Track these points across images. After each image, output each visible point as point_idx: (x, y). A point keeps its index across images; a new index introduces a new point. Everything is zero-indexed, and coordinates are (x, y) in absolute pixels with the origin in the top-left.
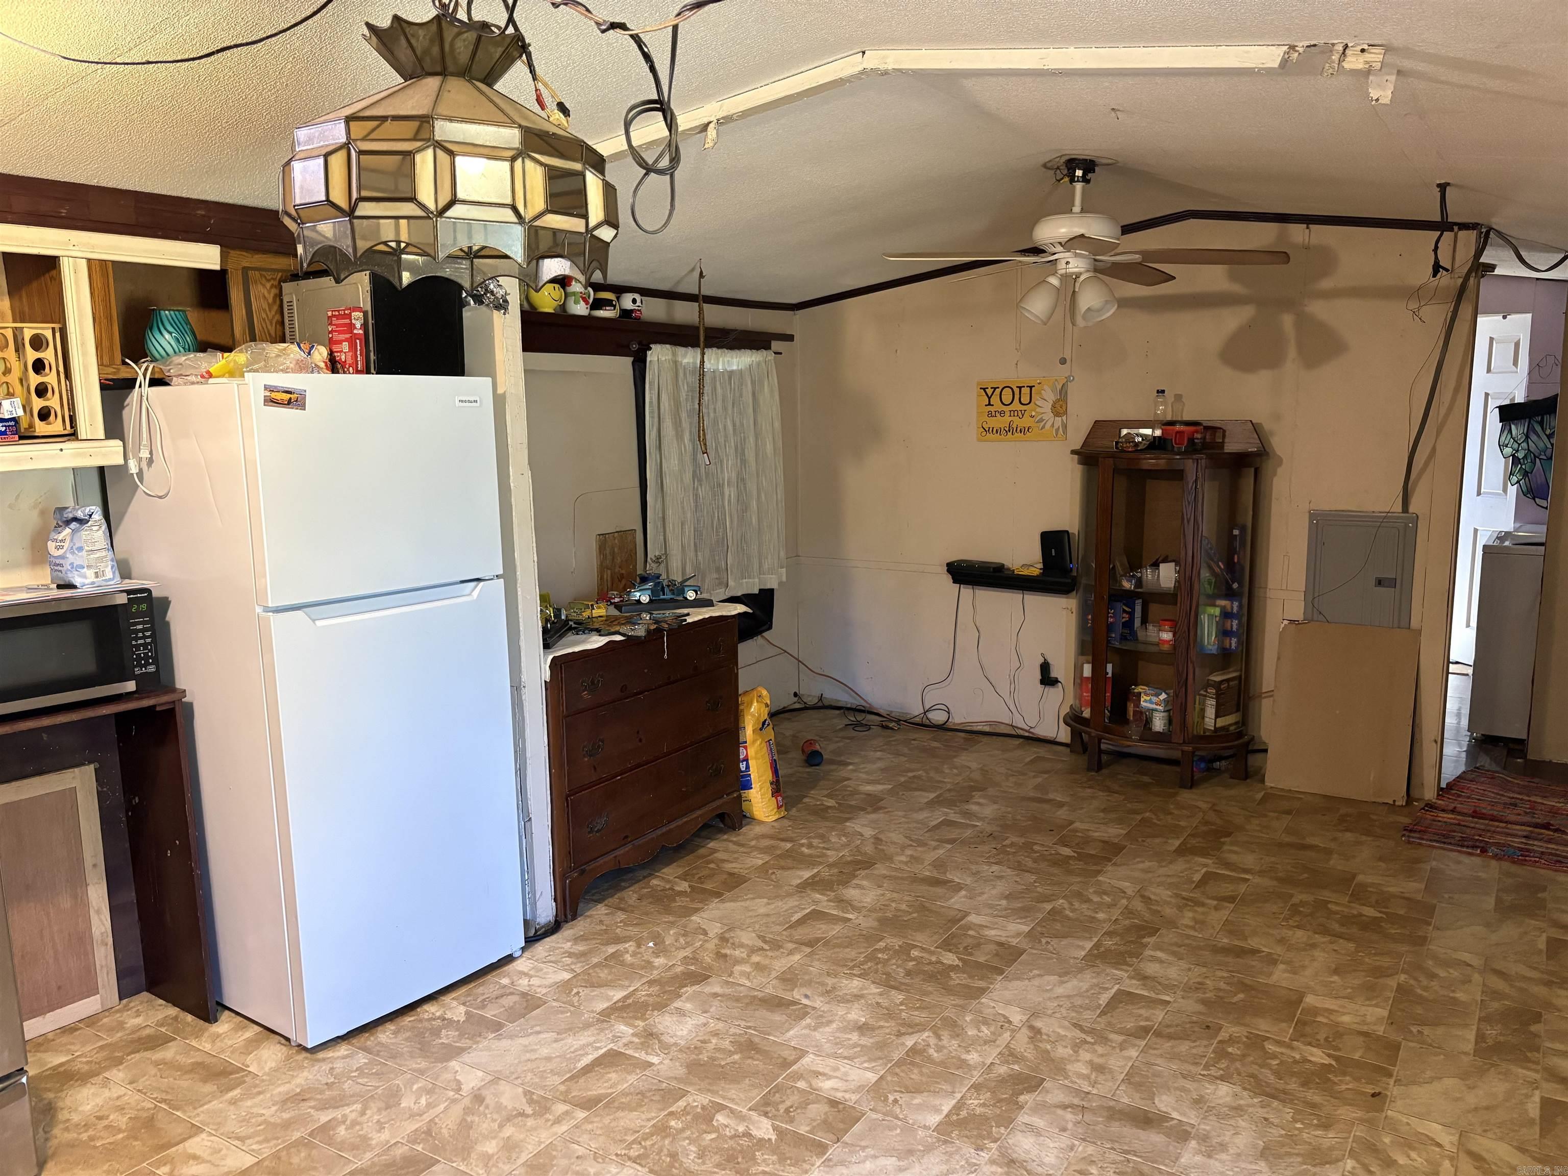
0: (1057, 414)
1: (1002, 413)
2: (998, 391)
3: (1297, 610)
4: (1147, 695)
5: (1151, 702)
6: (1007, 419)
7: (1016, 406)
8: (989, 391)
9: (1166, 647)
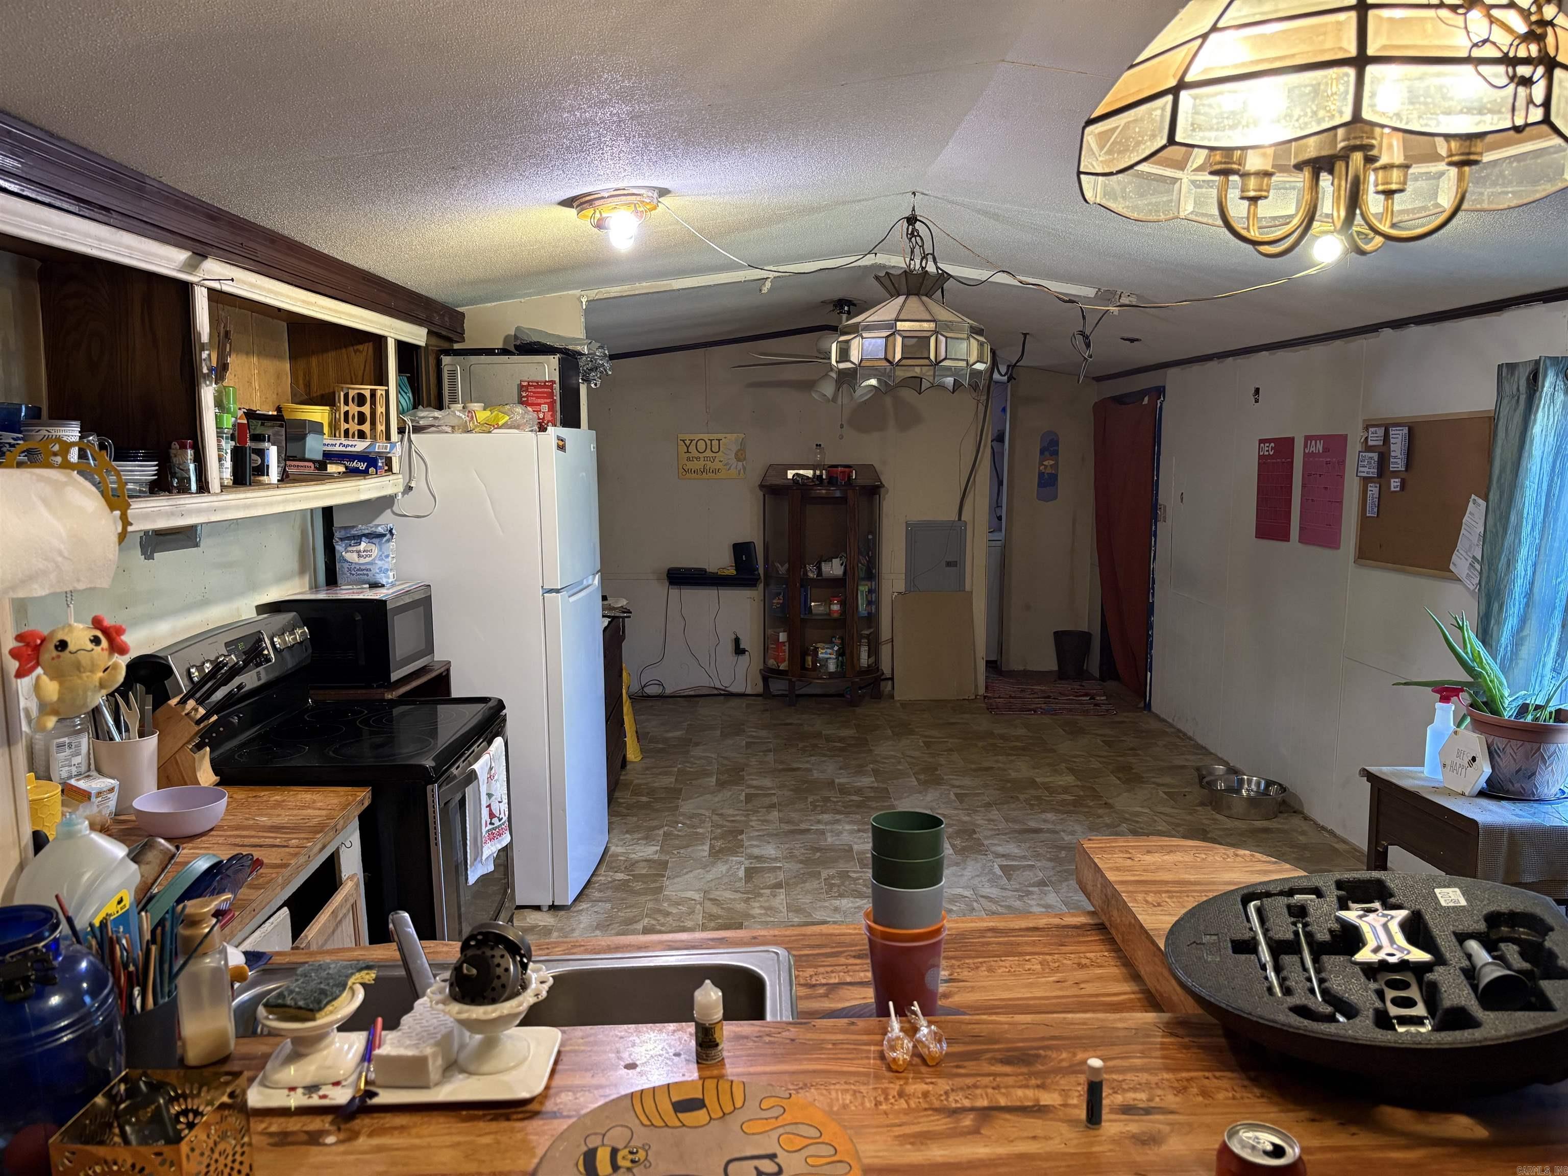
0: (739, 460)
1: (698, 459)
2: (694, 442)
3: (900, 586)
4: (823, 649)
5: (826, 653)
6: (702, 463)
7: (708, 453)
8: (688, 442)
9: (836, 615)
